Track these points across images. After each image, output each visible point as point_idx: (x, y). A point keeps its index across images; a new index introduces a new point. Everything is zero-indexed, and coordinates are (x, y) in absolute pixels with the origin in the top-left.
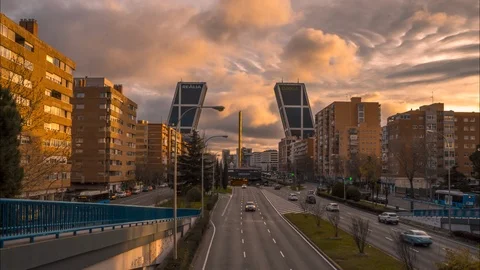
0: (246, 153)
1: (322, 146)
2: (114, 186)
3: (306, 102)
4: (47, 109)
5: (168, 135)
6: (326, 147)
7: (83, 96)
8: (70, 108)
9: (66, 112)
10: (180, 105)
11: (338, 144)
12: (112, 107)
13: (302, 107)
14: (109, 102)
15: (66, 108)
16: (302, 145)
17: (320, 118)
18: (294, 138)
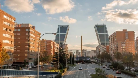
0: (84, 51)
1: (112, 49)
2: (31, 64)
3: (106, 32)
4: (4, 35)
5: (53, 45)
6: (113, 49)
7: (20, 30)
8: (13, 35)
9: (12, 36)
10: (59, 34)
11: (118, 47)
12: (31, 34)
13: (105, 34)
14: (29, 32)
15: (12, 35)
16: (105, 48)
17: (111, 38)
18: (102, 45)
